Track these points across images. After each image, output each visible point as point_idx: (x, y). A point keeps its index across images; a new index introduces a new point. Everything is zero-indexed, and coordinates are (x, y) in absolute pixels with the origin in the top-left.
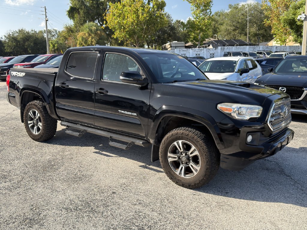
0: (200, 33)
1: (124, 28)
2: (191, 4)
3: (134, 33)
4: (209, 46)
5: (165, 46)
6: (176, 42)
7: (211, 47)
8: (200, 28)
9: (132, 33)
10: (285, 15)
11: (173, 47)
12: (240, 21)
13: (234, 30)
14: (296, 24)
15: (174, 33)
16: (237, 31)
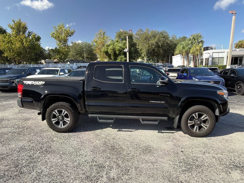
0: (63, 55)
1: (13, 51)
2: (56, 40)
3: (21, 54)
4: (67, 62)
5: (41, 62)
6: (49, 60)
7: (69, 63)
8: (63, 53)
9: (19, 54)
10: (103, 49)
11: (47, 62)
12: (79, 50)
13: (76, 55)
14: (109, 53)
15: (43, 55)
16: (78, 56)
